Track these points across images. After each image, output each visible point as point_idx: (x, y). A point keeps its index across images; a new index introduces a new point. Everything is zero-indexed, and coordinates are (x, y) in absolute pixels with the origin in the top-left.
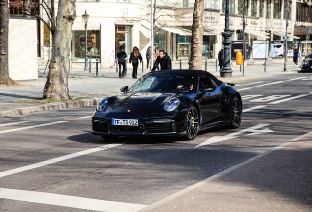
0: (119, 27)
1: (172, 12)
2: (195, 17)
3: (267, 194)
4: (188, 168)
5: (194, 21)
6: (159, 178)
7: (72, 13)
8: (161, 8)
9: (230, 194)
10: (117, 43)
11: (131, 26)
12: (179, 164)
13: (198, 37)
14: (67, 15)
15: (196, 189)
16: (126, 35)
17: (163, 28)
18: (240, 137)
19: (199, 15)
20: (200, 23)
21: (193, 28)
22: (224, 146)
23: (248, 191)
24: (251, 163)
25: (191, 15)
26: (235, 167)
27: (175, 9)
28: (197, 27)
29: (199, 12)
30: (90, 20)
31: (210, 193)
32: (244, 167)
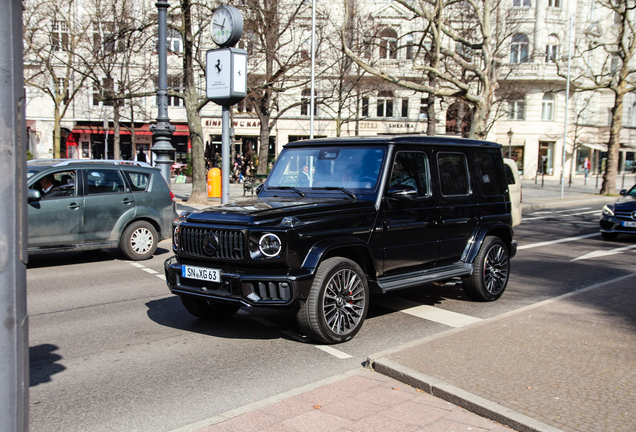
0: (543, 143)
1: (596, 130)
2: (612, 135)
3: (613, 319)
4: (551, 282)
5: (611, 139)
6: (515, 291)
7: (483, 130)
8: (583, 126)
9: (571, 316)
10: (540, 158)
11: (554, 142)
12: (544, 277)
13: (613, 152)
14: (478, 131)
15: (539, 307)
16: (549, 151)
17: (585, 145)
18: (626, 253)
19: (616, 132)
20: (616, 139)
21: (610, 145)
22: (602, 261)
23: (595, 314)
24: (618, 282)
25: (608, 133)
26: (596, 286)
27: (599, 127)
28: (613, 143)
29: (616, 129)
30: (514, 136)
31: (552, 314)
32: (607, 286)
